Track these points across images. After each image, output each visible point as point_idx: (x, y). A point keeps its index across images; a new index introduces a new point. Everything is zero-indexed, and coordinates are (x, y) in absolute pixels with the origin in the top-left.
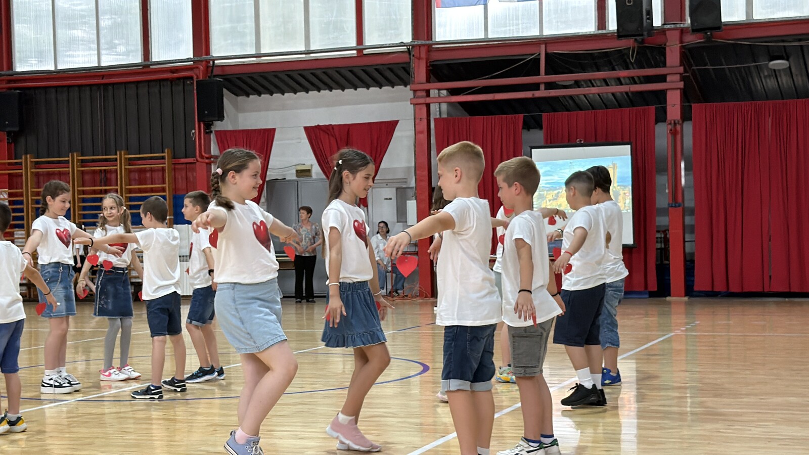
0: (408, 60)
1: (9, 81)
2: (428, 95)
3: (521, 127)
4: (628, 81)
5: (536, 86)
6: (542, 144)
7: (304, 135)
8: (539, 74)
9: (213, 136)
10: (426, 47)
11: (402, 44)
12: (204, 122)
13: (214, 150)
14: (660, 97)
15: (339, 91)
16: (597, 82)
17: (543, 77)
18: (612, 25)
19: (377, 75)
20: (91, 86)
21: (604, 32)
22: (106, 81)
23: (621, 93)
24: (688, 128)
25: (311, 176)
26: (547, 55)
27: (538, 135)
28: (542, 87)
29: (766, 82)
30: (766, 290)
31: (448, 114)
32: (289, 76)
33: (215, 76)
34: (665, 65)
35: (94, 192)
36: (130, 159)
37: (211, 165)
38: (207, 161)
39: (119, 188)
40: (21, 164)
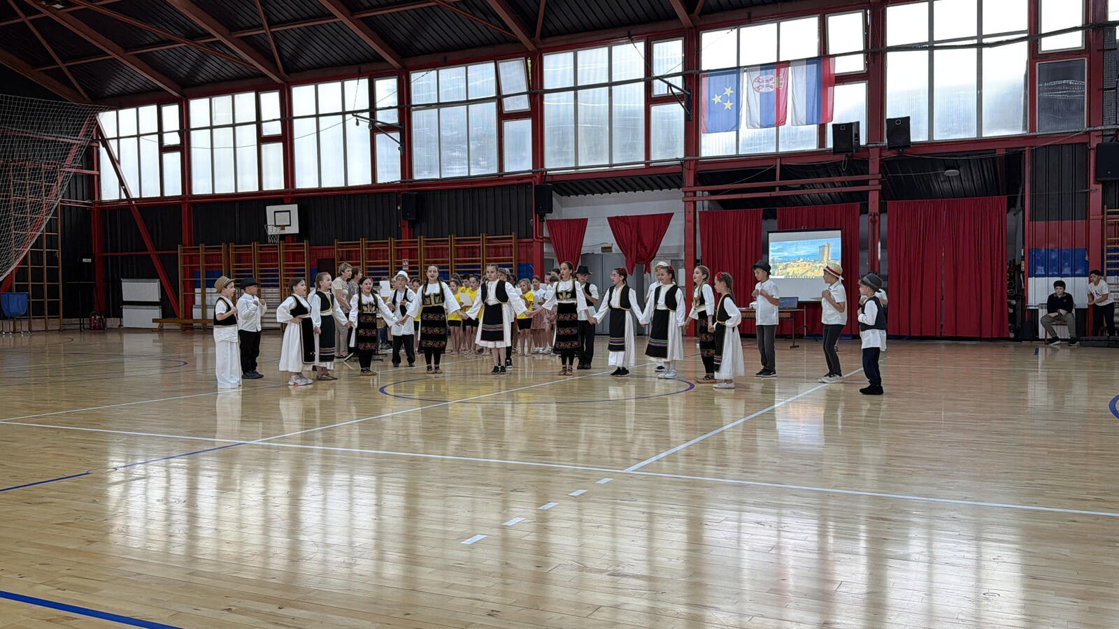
0: (680, 171)
1: (410, 186)
2: (695, 195)
3: (761, 218)
4: (840, 184)
5: (773, 189)
6: (776, 230)
7: (607, 223)
8: (775, 180)
9: (545, 223)
10: (694, 161)
11: (677, 159)
12: (539, 214)
13: (546, 233)
14: (864, 196)
15: (633, 192)
16: (818, 186)
17: (778, 182)
18: (830, 144)
19: (659, 181)
20: (463, 189)
21: (823, 149)
22: (473, 186)
23: (835, 193)
24: (884, 218)
25: (611, 251)
26: (781, 165)
27: (774, 223)
28: (777, 189)
29: (942, 185)
30: (938, 335)
31: (709, 208)
32: (598, 182)
33: (547, 182)
34: (868, 174)
35: (465, 261)
36: (489, 239)
37: (542, 243)
38: (541, 240)
39: (481, 258)
40: (417, 242)
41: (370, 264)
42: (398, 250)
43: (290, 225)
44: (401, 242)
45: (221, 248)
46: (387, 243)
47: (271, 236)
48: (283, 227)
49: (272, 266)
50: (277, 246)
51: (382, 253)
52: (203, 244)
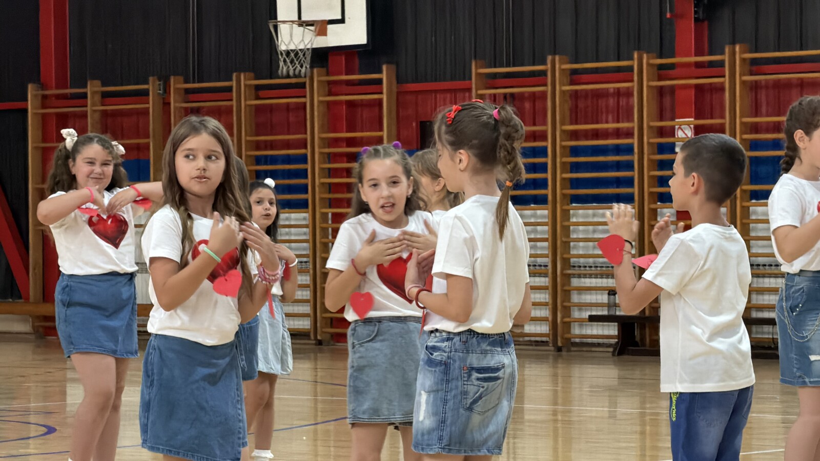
40: (721, 64)
41: (575, 135)
42: (661, 91)
43: (342, 21)
44: (672, 66)
45: (145, 93)
46: (630, 69)
47: (288, 53)
48: (321, 27)
49: (287, 145)
50: (303, 85)
51: (611, 101)
52: (98, 83)
